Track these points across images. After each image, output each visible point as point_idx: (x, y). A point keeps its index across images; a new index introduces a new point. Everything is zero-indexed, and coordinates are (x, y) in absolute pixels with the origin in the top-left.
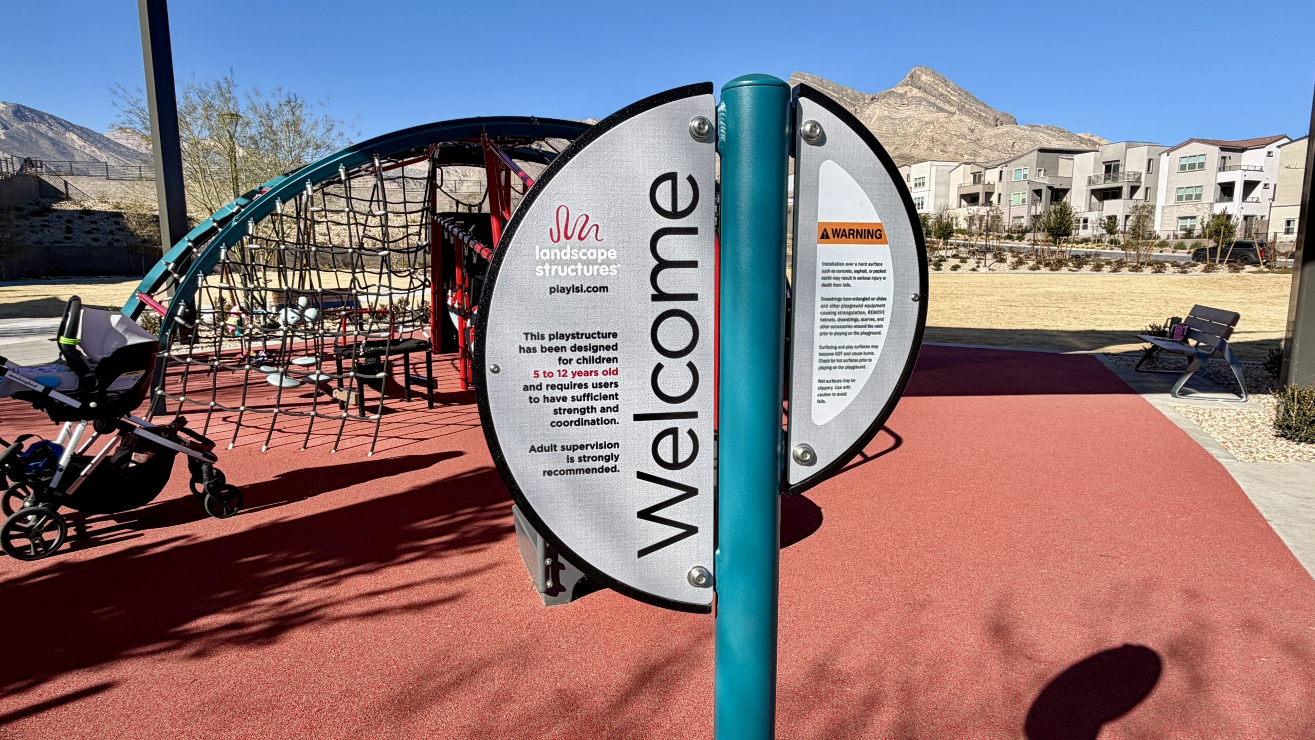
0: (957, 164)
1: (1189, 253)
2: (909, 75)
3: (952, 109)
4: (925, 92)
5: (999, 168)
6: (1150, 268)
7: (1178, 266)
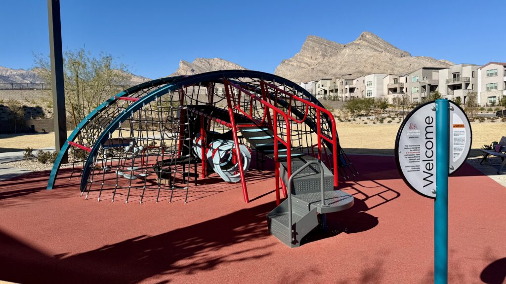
0: (386, 75)
1: (494, 113)
2: (361, 35)
3: (382, 50)
4: (369, 42)
5: (405, 77)
6: (478, 120)
7: (490, 119)
